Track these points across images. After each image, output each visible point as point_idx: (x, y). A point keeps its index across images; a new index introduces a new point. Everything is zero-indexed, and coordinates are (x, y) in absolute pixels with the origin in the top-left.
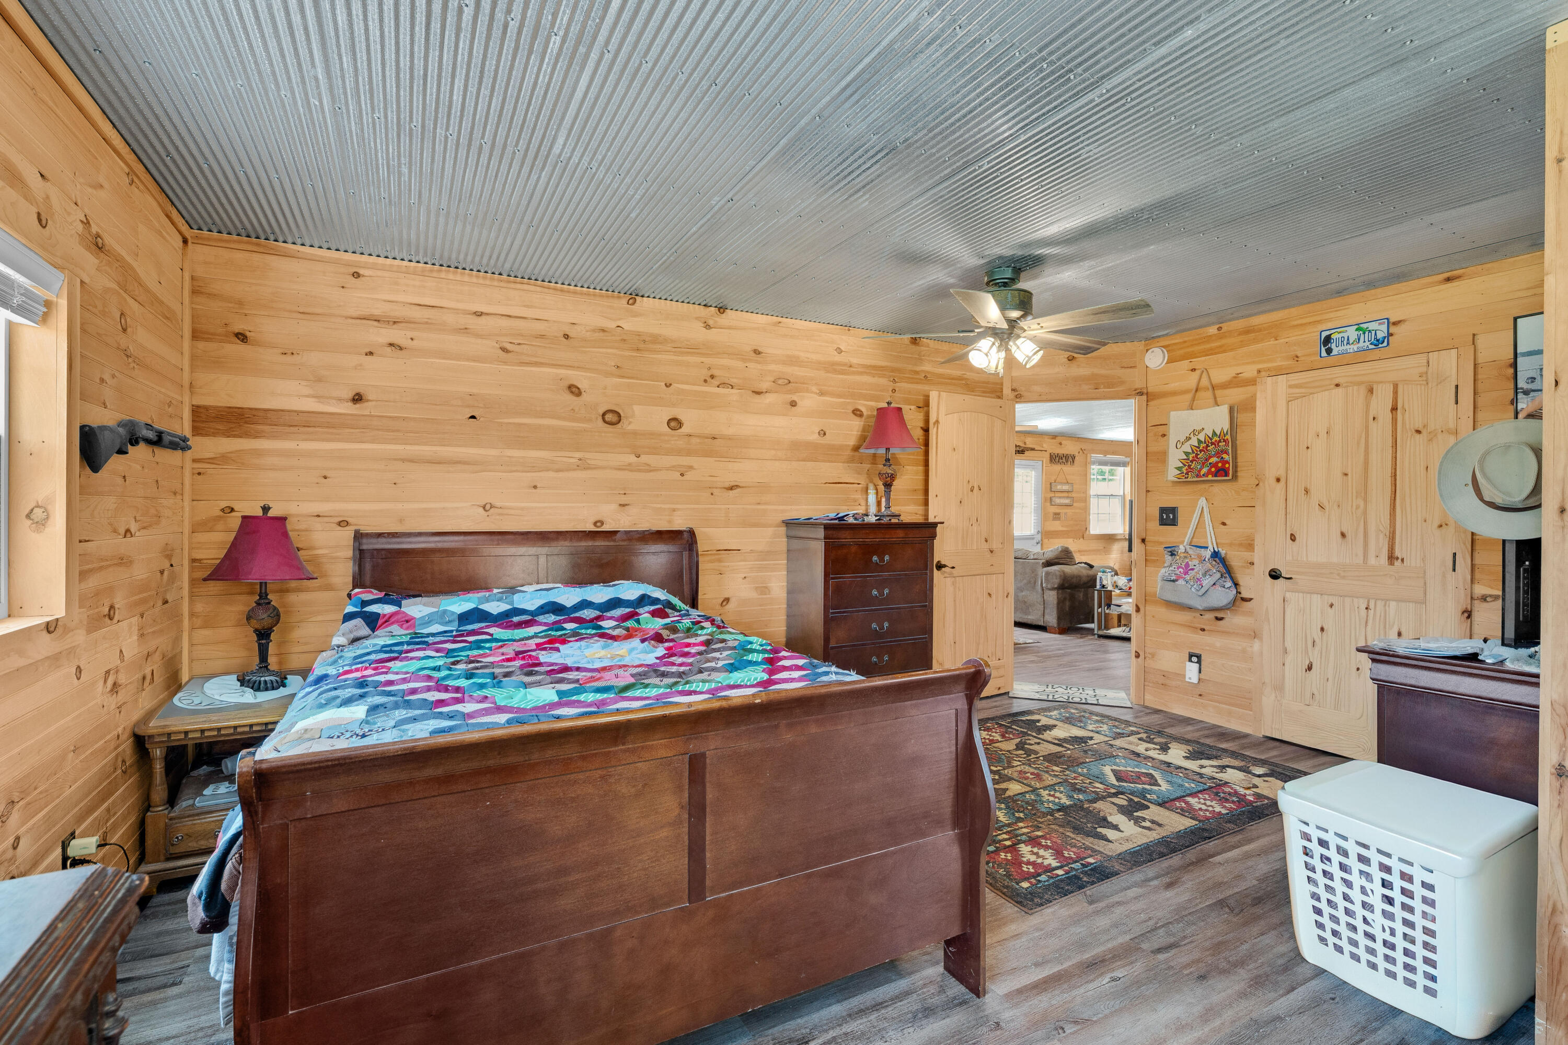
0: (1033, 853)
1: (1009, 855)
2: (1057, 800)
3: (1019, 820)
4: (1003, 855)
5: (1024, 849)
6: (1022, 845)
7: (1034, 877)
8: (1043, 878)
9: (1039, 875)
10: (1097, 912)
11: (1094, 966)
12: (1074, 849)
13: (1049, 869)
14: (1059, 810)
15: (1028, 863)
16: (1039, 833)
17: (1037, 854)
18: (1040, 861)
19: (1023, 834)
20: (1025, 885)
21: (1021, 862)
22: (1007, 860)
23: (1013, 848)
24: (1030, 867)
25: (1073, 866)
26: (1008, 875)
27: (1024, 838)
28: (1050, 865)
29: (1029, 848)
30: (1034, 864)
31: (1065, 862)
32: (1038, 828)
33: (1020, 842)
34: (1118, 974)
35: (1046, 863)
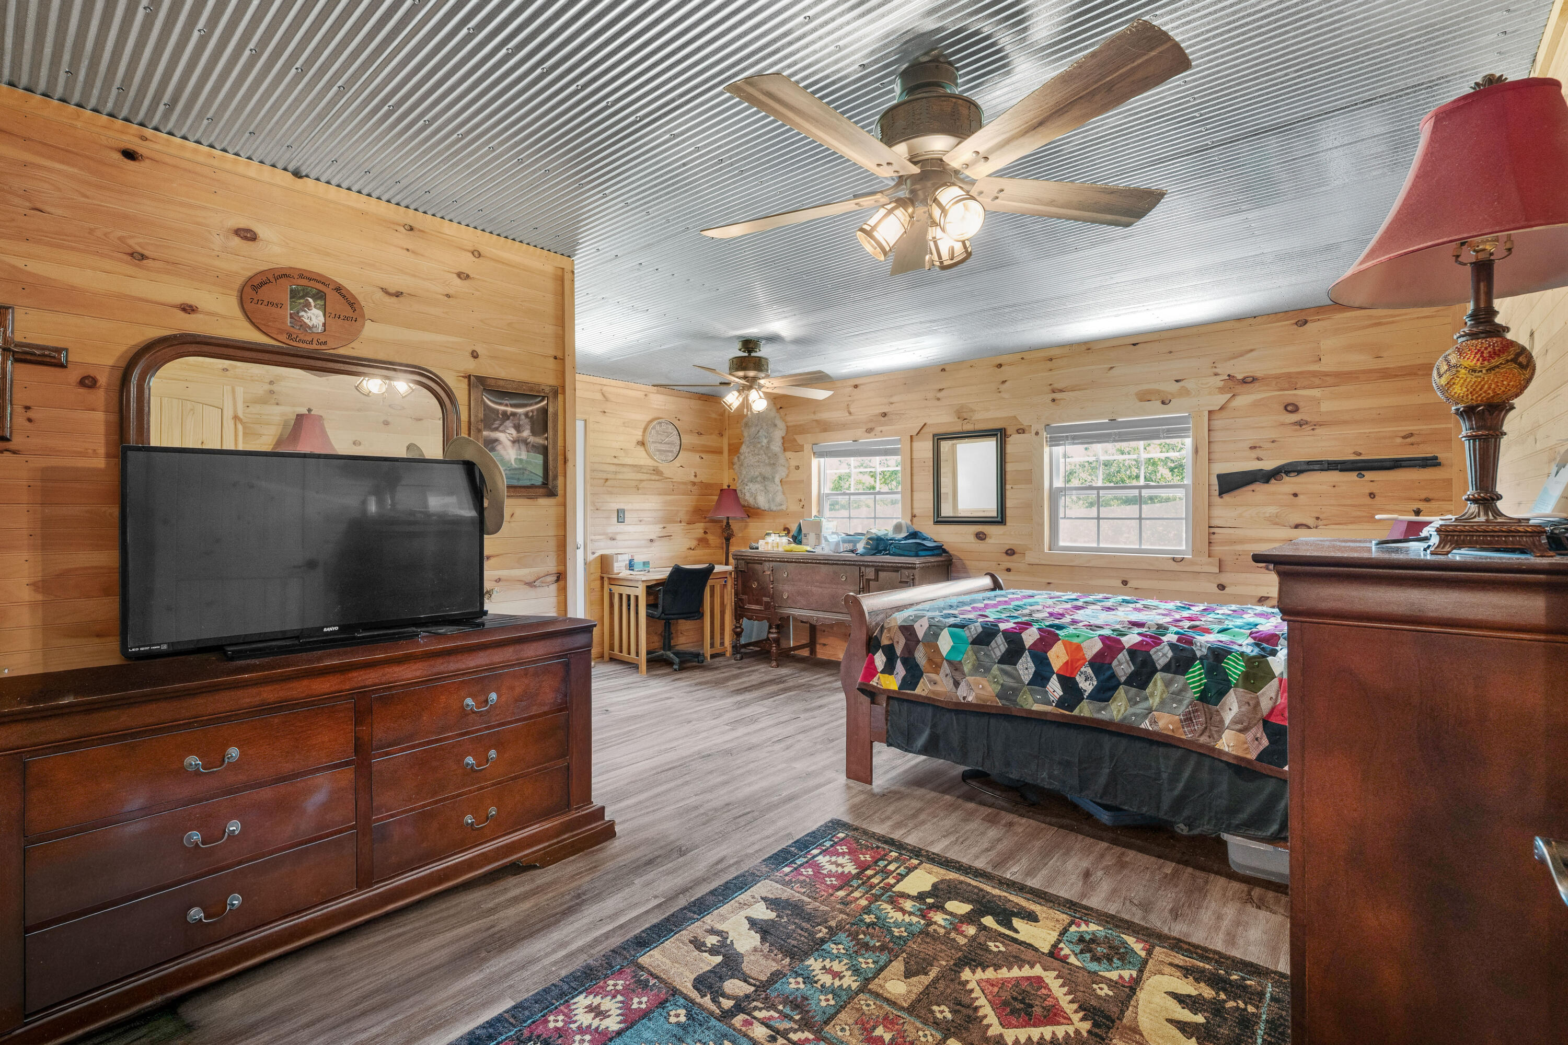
0: (842, 866)
1: (862, 859)
2: (827, 963)
3: (867, 910)
4: (868, 858)
5: (851, 868)
6: (854, 872)
7: (836, 843)
8: (828, 844)
9: (832, 846)
10: (785, 828)
11: (790, 798)
12: (802, 878)
13: (824, 852)
14: (823, 941)
15: (843, 854)
16: (841, 893)
17: (838, 865)
18: (834, 859)
19: (857, 888)
20: (841, 835)
21: (849, 853)
22: (863, 854)
23: (863, 867)
24: (840, 851)
25: (805, 860)
26: (857, 840)
27: (855, 883)
28: (824, 856)
29: (846, 870)
30: (838, 854)
31: (812, 863)
32: (845, 902)
33: (857, 876)
34: (776, 798)
35: (827, 858)
